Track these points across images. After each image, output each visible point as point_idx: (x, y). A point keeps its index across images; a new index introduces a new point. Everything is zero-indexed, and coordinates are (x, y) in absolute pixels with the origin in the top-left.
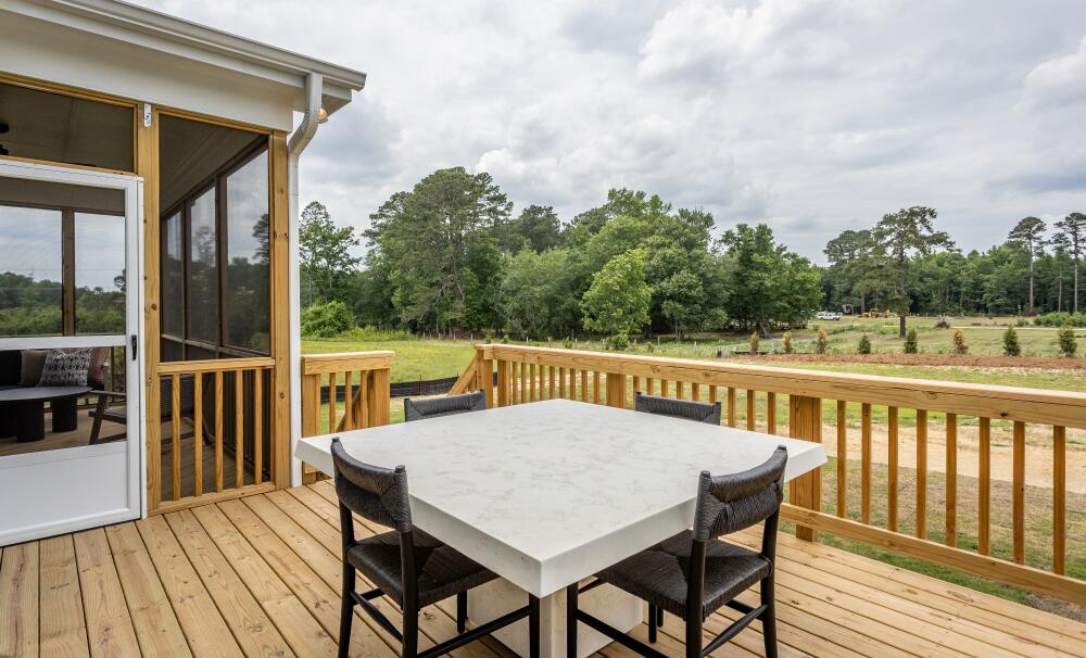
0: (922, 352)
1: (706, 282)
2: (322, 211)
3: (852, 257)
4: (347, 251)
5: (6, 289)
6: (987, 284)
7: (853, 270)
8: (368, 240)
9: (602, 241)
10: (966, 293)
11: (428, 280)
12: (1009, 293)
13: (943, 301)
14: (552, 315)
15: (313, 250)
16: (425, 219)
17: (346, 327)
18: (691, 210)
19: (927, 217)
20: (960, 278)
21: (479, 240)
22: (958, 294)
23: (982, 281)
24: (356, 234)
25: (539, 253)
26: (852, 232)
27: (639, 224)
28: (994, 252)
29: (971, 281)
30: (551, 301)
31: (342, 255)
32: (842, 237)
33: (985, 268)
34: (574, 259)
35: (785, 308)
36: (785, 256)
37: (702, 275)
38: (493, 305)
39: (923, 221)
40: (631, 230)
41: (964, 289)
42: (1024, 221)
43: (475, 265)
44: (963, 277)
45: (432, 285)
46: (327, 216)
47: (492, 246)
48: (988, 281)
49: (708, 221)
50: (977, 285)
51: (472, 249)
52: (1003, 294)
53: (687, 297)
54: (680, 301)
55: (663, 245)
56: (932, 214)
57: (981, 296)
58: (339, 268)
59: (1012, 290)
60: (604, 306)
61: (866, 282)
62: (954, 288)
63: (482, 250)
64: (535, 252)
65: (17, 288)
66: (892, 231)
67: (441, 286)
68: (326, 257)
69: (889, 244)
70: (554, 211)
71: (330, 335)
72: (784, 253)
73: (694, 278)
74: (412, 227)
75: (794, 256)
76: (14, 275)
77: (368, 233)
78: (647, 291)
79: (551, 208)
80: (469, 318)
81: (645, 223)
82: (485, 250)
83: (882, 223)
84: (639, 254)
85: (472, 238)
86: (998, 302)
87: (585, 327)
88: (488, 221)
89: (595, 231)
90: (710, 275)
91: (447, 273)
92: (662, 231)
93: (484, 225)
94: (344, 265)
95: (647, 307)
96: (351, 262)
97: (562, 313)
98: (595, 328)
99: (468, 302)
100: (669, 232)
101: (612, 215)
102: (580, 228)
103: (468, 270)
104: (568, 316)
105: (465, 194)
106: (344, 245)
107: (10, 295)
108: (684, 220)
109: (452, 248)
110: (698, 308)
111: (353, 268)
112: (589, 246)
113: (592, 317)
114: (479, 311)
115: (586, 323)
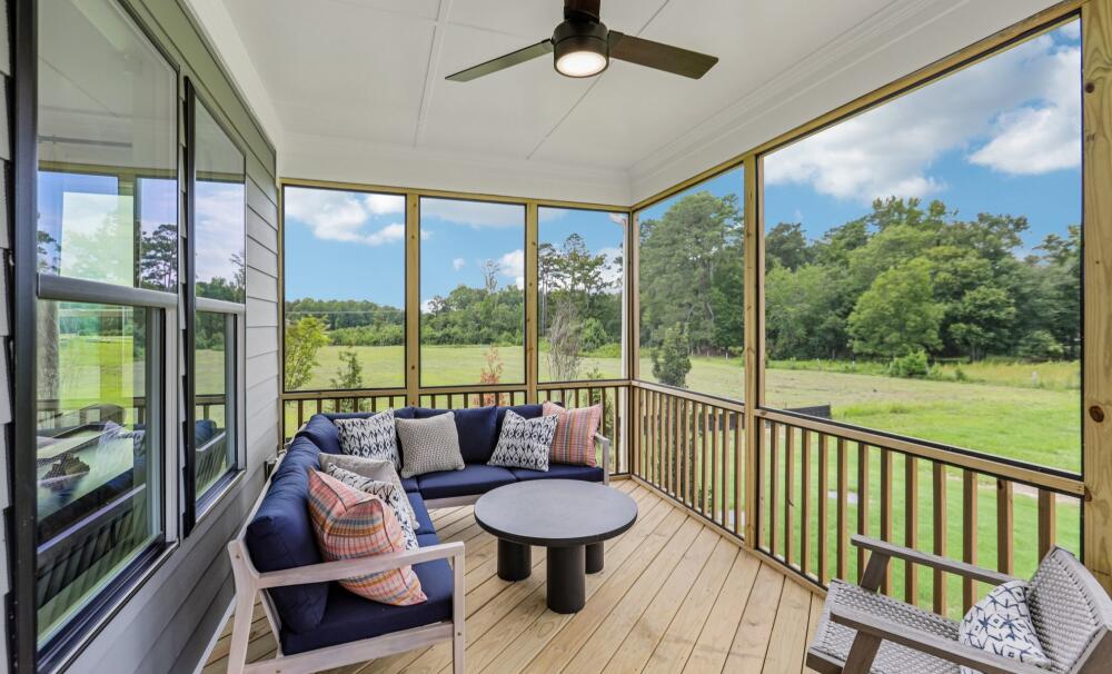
1: (1021, 298)
2: (580, 242)
4: (601, 276)
9: (869, 255)
11: (677, 301)
14: (810, 333)
15: (573, 276)
16: (674, 242)
17: (603, 343)
21: (728, 260)
24: (609, 261)
25: (793, 270)
27: (920, 234)
30: (810, 323)
31: (596, 279)
34: (835, 277)
37: (1014, 290)
40: (910, 240)
43: (723, 285)
45: (681, 306)
46: (584, 245)
51: (718, 269)
53: (992, 319)
54: (978, 323)
55: (955, 256)
58: (594, 291)
60: (877, 329)
63: (730, 270)
64: (789, 269)
67: (691, 306)
68: (584, 281)
70: (801, 228)
71: (591, 350)
73: (1002, 294)
74: (663, 251)
77: (618, 261)
78: (938, 310)
79: (799, 225)
80: (719, 337)
81: (928, 232)
84: (922, 264)
85: (721, 258)
87: (855, 351)
88: (736, 241)
89: (852, 246)
90: (1026, 290)
91: (696, 292)
92: (951, 239)
93: (732, 245)
94: (598, 288)
95: (938, 327)
96: (605, 285)
97: (821, 333)
98: (866, 350)
99: (717, 322)
100: (965, 241)
101: (871, 229)
102: (834, 244)
103: (716, 290)
104: (830, 337)
105: (712, 216)
106: (598, 269)
107: (366, 317)
108: (985, 226)
109: (701, 270)
110: (1006, 332)
111: (606, 290)
112: (852, 261)
113: (863, 339)
114: (729, 331)
115: (856, 346)
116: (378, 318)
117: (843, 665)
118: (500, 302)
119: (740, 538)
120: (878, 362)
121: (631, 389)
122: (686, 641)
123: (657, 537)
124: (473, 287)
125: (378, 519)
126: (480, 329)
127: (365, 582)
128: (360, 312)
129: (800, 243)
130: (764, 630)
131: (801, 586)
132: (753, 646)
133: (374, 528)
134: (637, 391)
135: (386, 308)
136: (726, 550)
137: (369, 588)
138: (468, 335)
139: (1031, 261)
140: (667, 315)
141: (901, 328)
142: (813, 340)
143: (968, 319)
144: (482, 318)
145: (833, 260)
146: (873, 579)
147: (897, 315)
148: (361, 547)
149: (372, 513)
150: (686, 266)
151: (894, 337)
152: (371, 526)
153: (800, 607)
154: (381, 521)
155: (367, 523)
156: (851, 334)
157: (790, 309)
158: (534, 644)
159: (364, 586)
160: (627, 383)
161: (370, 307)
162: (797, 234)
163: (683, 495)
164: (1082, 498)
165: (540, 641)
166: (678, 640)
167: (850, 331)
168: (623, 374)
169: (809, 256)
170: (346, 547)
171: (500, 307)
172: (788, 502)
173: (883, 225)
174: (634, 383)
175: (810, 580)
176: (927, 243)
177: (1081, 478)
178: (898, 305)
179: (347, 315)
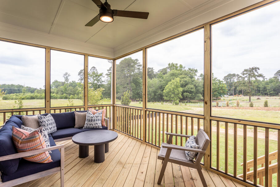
0: (255, 106)
1: (196, 87)
2: (95, 69)
3: (230, 81)
4: (101, 79)
5: (18, 88)
6: (267, 88)
7: (236, 84)
8: (107, 76)
9: (168, 76)
10: (262, 90)
11: (123, 86)
12: (274, 90)
13: (255, 92)
14: (155, 95)
15: (93, 79)
18: (191, 68)
19: (257, 70)
20: (260, 86)
21: (136, 76)
22: (259, 90)
23: (266, 87)
24: (104, 75)
25: (151, 79)
26: (231, 74)
27: (178, 72)
28: (270, 79)
29: (263, 87)
30: (155, 92)
31: (100, 80)
32: (228, 75)
33: (267, 83)
34: (161, 81)
35: (217, 94)
36: (216, 80)
37: (195, 85)
38: (139, 93)
39: (256, 71)
40: (176, 73)
41: (261, 89)
42: (278, 71)
43: (135, 82)
44: (261, 86)
45: (124, 87)
46: (96, 70)
47: (139, 77)
48: (268, 87)
49: (196, 71)
50: (265, 88)
52: (272, 90)
53: (191, 91)
54: (188, 92)
55: (184, 78)
56: (258, 69)
57: (266, 91)
58: (99, 83)
59: (275, 89)
60: (169, 94)
61: (240, 87)
62: (258, 89)
63: (136, 78)
65: (20, 88)
66: (247, 74)
67: (126, 88)
68: (97, 80)
69: (246, 77)
72: (216, 79)
73: (192, 86)
75: (219, 80)
76: (20, 85)
77: (107, 74)
78: (181, 89)
79: (153, 68)
80: (133, 96)
81: (179, 71)
82: (137, 79)
83: (244, 71)
84: (178, 79)
85: (134, 75)
86: (271, 92)
88: (138, 71)
89: (164, 74)
90: (197, 85)
91: (128, 84)
92: (184, 74)
93: (137, 72)
94: (101, 82)
95: (181, 94)
96: (102, 82)
97: (157, 95)
98: (167, 99)
99: (133, 92)
100: (186, 74)
101: (168, 70)
102: (160, 73)
103: (133, 84)
104: (159, 96)
105: (132, 64)
106: (101, 77)
107: (19, 90)
108: (190, 71)
109: (129, 78)
110: (194, 94)
111: (103, 83)
112: (164, 78)
113: (166, 96)
114: (136, 94)
115: (165, 98)
116: (24, 90)
117: (164, 157)
118: (69, 86)
119: (142, 140)
120: (170, 102)
121: (114, 106)
122: (131, 163)
123: (122, 143)
124: (60, 81)
125: (37, 136)
126: (63, 94)
127: (33, 156)
128: (16, 88)
129: (153, 72)
130: (148, 158)
131: (155, 148)
132: (146, 162)
133: (36, 139)
134: (115, 107)
135: (27, 87)
136: (138, 143)
137: (34, 158)
138: (59, 96)
139: (198, 79)
140: (120, 90)
141: (174, 93)
142: (156, 97)
143: (187, 92)
144: (63, 91)
145: (160, 77)
146: (170, 142)
147: (173, 90)
148: (32, 145)
149: (35, 134)
150: (125, 77)
151: (173, 95)
152: (35, 138)
153: (155, 152)
154: (38, 137)
155: (34, 137)
156: (164, 95)
157: (150, 89)
158: (92, 171)
159: (33, 158)
160: (113, 105)
161: (21, 87)
162: (152, 70)
163: (128, 133)
164: (204, 119)
165: (93, 170)
166: (129, 164)
167: (164, 94)
168: (111, 103)
169: (155, 76)
170: (27, 146)
171: (70, 87)
172: (152, 130)
173: (171, 70)
174: (115, 105)
175: (157, 146)
176: (179, 74)
177: (204, 115)
178: (173, 88)
179: (10, 89)
